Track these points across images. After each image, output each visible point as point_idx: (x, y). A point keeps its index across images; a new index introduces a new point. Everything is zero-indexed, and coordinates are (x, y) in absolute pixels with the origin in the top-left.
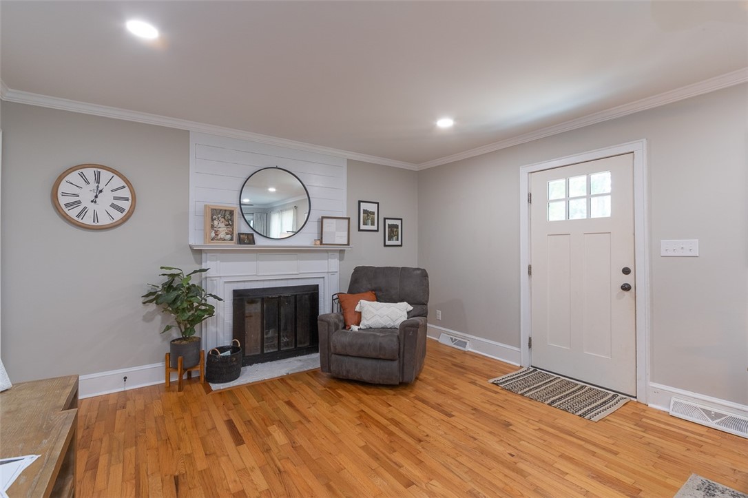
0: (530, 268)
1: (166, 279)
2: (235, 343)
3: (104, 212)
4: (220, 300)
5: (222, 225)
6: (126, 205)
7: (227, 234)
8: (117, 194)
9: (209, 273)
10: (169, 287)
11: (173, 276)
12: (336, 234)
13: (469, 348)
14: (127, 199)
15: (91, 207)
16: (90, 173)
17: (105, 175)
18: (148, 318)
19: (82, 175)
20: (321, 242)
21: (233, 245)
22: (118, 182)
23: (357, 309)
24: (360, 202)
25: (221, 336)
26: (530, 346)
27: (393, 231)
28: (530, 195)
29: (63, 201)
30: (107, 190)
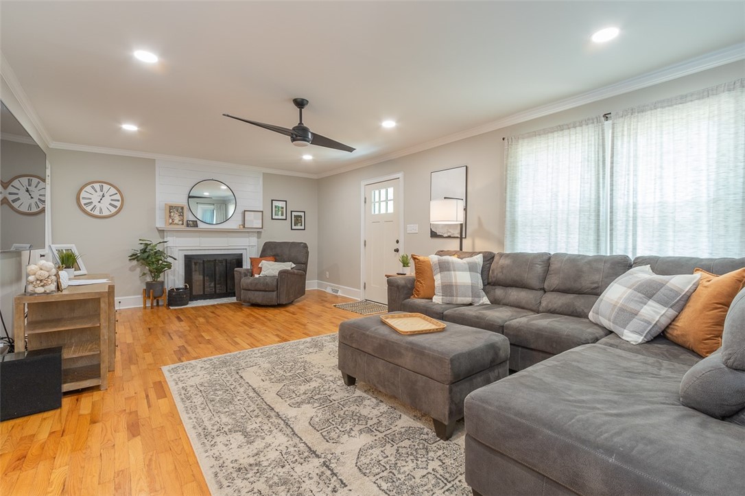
0: (365, 242)
1: (142, 247)
2: (186, 286)
3: (105, 208)
4: (175, 259)
5: (177, 215)
6: (118, 204)
7: (180, 221)
8: (113, 197)
9: (168, 244)
10: (144, 251)
11: (147, 245)
12: (254, 221)
13: (340, 294)
14: (118, 201)
15: (98, 205)
16: (97, 186)
17: (106, 187)
18: (132, 269)
19: (93, 187)
20: (244, 227)
21: (184, 228)
22: (113, 191)
23: (260, 266)
24: (272, 200)
25: (177, 282)
26: (365, 288)
27: (298, 220)
28: (365, 199)
29: (83, 202)
30: (107, 195)
